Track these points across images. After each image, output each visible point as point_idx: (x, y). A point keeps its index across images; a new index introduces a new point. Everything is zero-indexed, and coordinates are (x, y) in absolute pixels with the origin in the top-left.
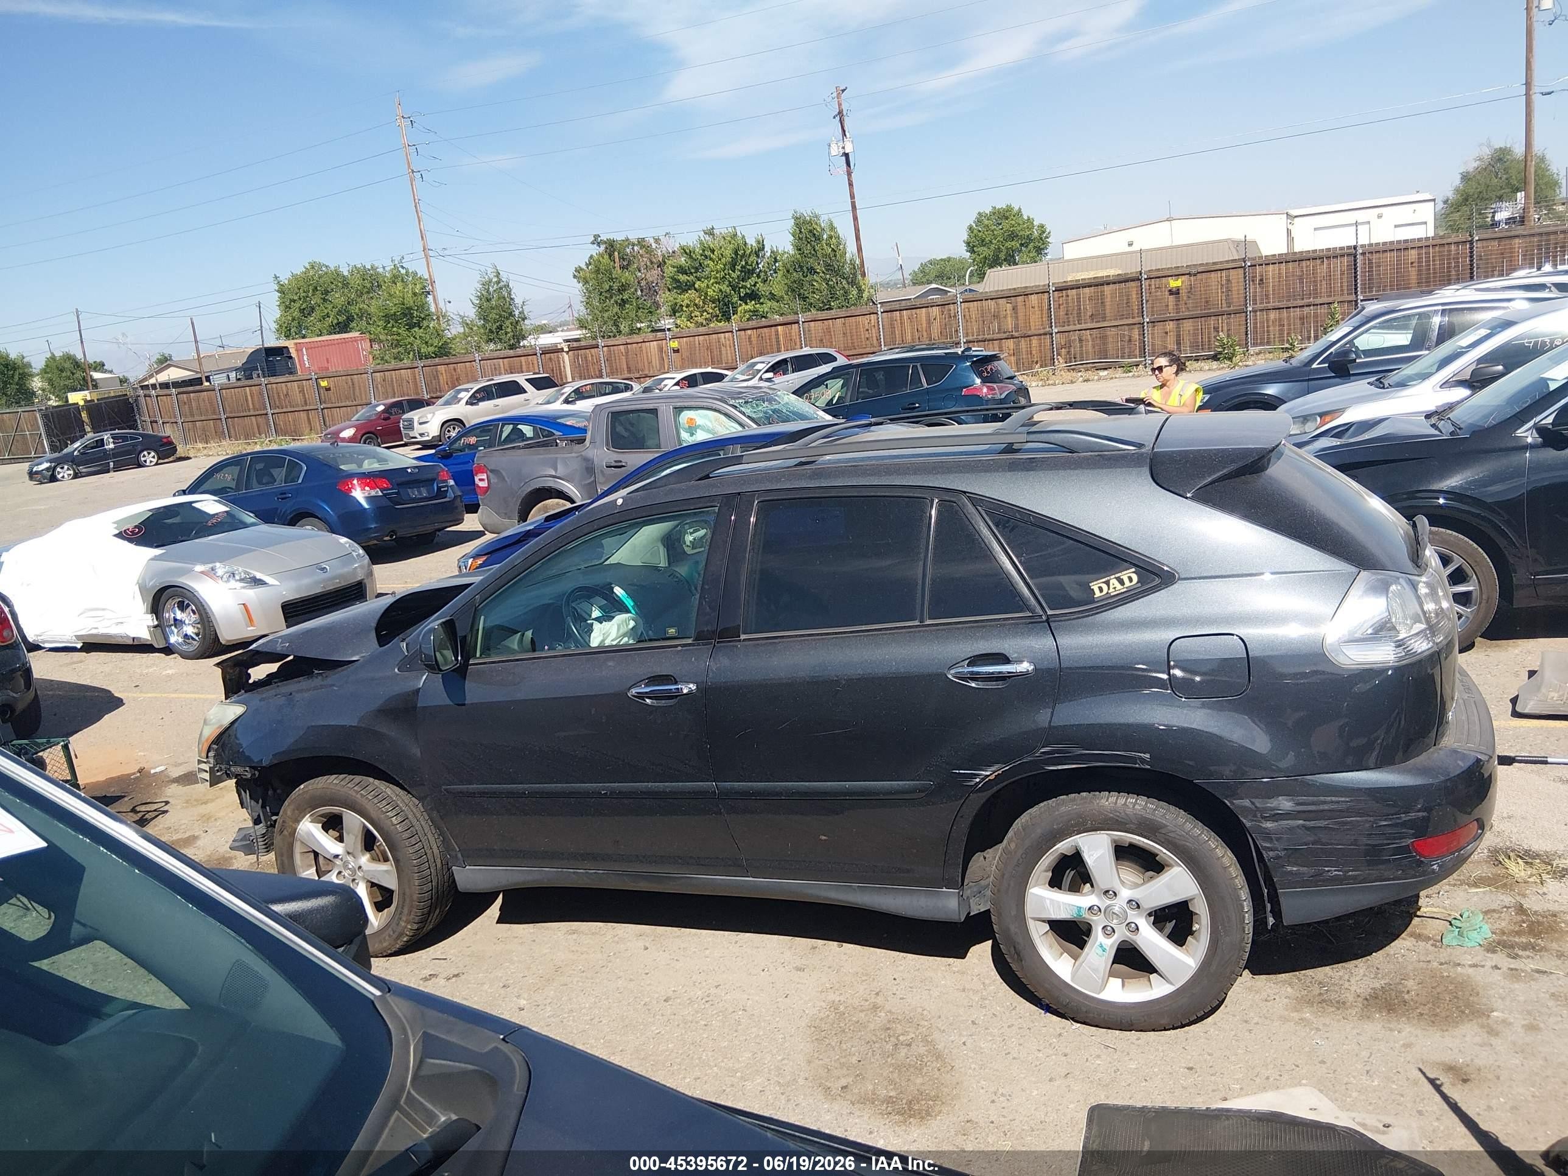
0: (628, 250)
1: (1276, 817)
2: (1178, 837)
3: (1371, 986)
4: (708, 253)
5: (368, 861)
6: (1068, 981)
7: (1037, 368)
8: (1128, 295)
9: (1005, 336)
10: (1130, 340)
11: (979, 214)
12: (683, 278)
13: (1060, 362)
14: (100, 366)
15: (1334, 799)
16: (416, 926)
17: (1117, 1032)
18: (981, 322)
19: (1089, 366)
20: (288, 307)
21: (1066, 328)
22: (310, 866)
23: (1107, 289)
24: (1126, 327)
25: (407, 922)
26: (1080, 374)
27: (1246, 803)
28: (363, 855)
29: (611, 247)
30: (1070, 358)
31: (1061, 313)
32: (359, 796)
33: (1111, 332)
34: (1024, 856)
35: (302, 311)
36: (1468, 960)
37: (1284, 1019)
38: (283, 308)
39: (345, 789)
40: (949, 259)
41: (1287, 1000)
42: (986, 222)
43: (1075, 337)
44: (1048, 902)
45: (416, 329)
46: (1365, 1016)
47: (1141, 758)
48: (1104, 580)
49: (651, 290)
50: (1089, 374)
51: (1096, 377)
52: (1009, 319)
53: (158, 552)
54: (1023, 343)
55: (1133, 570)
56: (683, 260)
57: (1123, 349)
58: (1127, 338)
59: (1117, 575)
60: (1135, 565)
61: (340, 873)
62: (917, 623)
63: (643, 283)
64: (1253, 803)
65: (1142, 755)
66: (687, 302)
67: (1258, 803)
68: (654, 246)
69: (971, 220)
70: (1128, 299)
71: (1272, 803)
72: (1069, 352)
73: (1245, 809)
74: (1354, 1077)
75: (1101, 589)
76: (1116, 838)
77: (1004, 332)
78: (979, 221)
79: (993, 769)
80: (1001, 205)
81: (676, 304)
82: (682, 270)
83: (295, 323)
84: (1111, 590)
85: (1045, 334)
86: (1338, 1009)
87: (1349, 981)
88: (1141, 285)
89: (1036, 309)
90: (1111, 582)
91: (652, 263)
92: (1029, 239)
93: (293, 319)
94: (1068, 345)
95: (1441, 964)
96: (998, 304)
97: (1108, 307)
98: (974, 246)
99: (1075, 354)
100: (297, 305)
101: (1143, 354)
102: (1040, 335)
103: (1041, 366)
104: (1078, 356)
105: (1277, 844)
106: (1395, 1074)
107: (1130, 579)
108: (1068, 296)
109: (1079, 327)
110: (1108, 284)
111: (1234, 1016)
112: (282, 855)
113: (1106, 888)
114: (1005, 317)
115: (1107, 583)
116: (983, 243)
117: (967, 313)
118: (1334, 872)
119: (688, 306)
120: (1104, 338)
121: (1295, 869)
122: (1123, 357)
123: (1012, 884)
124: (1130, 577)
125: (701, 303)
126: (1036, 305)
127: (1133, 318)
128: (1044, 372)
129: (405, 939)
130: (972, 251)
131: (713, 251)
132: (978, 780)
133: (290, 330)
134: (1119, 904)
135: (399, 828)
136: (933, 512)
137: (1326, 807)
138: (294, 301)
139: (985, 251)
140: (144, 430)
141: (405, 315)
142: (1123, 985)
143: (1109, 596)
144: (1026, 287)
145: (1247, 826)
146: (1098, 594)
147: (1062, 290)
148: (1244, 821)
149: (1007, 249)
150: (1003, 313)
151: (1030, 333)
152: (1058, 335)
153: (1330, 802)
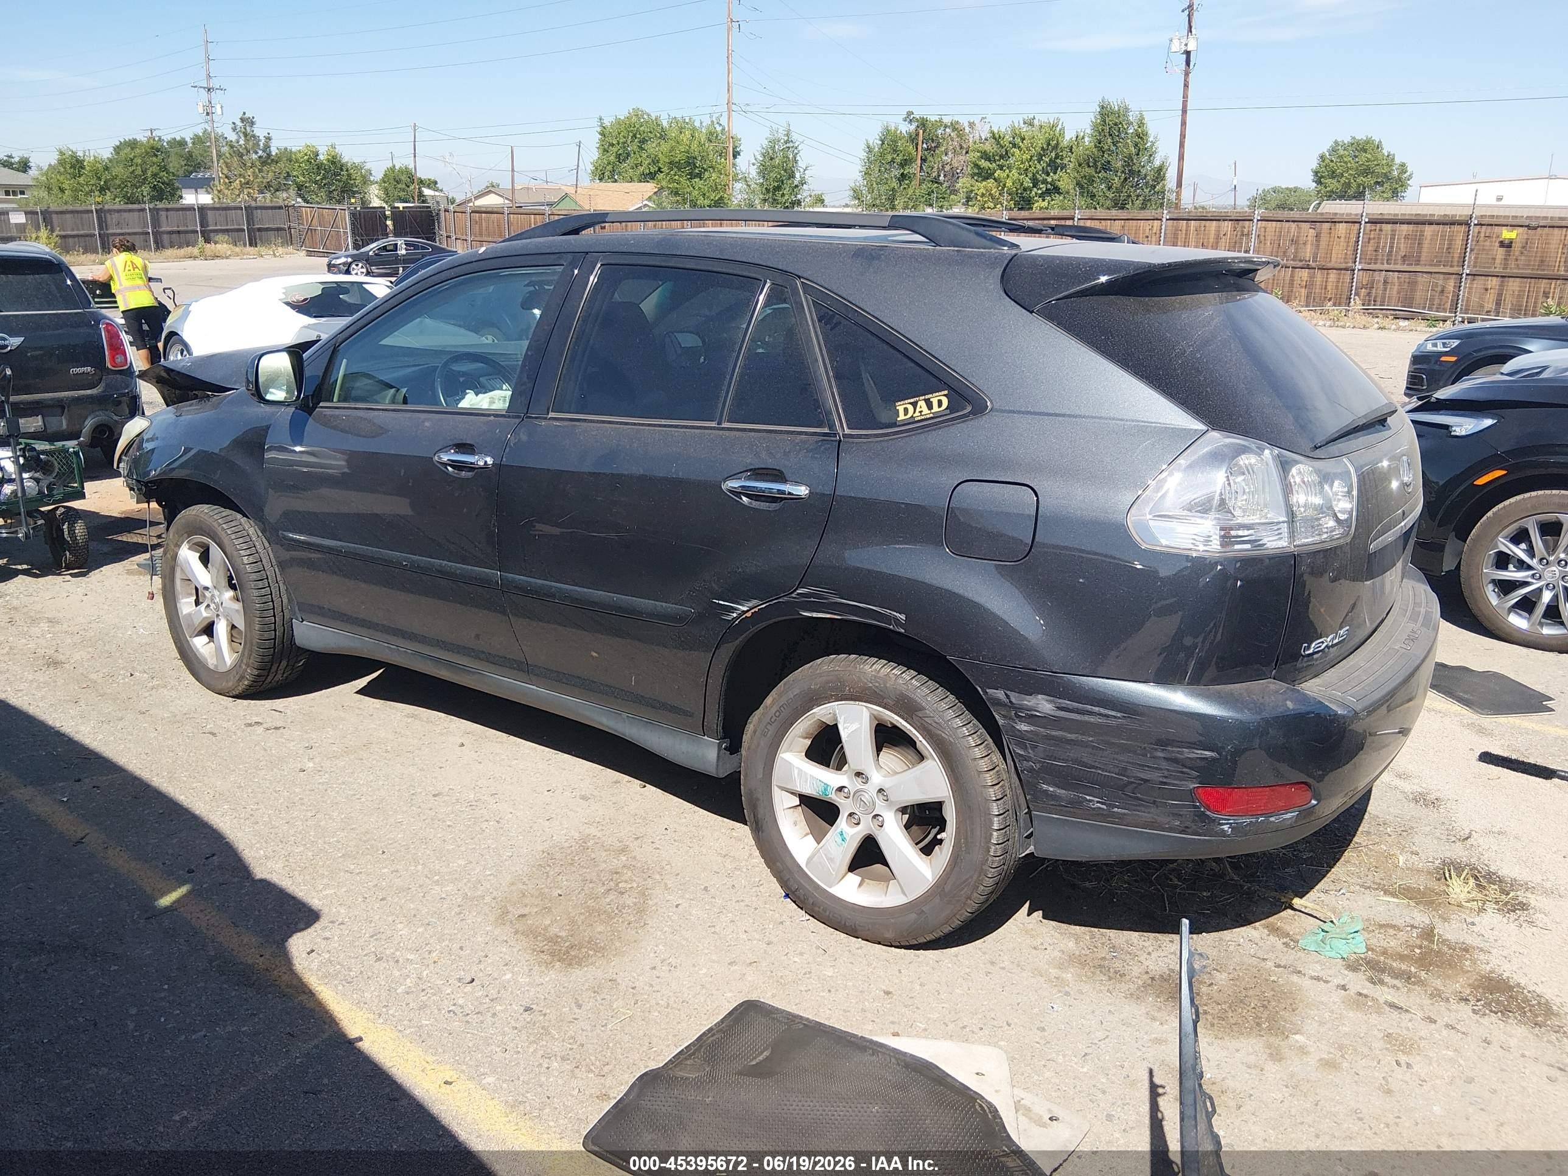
0: (940, 132)
1: (1031, 718)
2: (934, 724)
3: (1171, 967)
4: (1018, 140)
5: (230, 599)
6: (803, 866)
7: (1329, 305)
8: (1451, 240)
9: (1300, 264)
10: (1442, 291)
11: (1336, 142)
12: (984, 164)
13: (1356, 304)
14: (432, 184)
15: (1102, 710)
16: (256, 672)
17: (843, 935)
18: (1276, 246)
19: (1388, 312)
20: (606, 151)
21: (1372, 267)
22: (191, 595)
23: (1428, 230)
24: (1442, 276)
25: (248, 665)
26: (1376, 320)
27: (1000, 694)
28: (227, 591)
29: (923, 123)
30: (1370, 301)
31: (1370, 248)
32: (220, 529)
33: (1422, 279)
34: (778, 714)
35: (618, 156)
36: (1315, 969)
37: (1038, 972)
38: (601, 151)
39: (211, 520)
40: (1296, 190)
41: (1059, 954)
42: (1341, 152)
43: (1379, 277)
44: (796, 772)
45: (697, 180)
46: (1135, 997)
47: (896, 619)
48: (912, 400)
49: (954, 176)
50: (1388, 322)
51: (1394, 327)
52: (1309, 247)
53: (313, 321)
54: (1319, 276)
55: (946, 392)
56: (988, 147)
57: (1432, 300)
58: (1439, 289)
59: (927, 397)
60: (950, 388)
61: (208, 606)
62: (713, 424)
63: (947, 168)
64: (1008, 696)
65: (898, 615)
66: (982, 190)
67: (1015, 697)
68: (967, 130)
69: (1324, 148)
70: (1450, 244)
71: (1030, 701)
72: (1369, 294)
73: (998, 703)
74: (1064, 1056)
75: (906, 411)
76: (875, 713)
77: (1301, 261)
78: (1334, 150)
79: (751, 604)
80: (1361, 136)
81: (972, 191)
82: (985, 156)
83: (609, 168)
84: (917, 414)
85: (1346, 269)
86: (1110, 979)
87: (1149, 954)
88: (1469, 231)
89: (1342, 239)
90: (920, 403)
91: (961, 148)
92: (1387, 177)
93: (609, 163)
94: (1370, 286)
95: (1279, 966)
96: (1299, 228)
97: (1425, 250)
98: (1322, 177)
99: (1375, 297)
100: (615, 149)
101: (1454, 309)
102: (1341, 269)
103: (1334, 305)
104: (1379, 299)
105: (1031, 753)
106: (1116, 1066)
107: (940, 403)
108: (1381, 230)
109: (1386, 267)
110: (1431, 224)
111: (984, 953)
112: (165, 578)
113: (859, 769)
114: (1305, 244)
115: (914, 405)
116: (1333, 175)
117: (1263, 234)
118: (1095, 803)
119: (983, 195)
120: (1413, 284)
121: (1051, 789)
122: (1430, 309)
123: (762, 743)
124: (940, 400)
125: (997, 194)
126: (1343, 236)
127: (1452, 266)
128: (1335, 311)
129: (246, 683)
130: (1319, 182)
131: (1023, 139)
132: (735, 615)
133: (603, 174)
134: (871, 789)
135: (248, 568)
136: (761, 298)
137: (1092, 719)
138: (613, 145)
139: (1333, 184)
140: (441, 243)
141: (689, 164)
142: (860, 885)
143: (912, 421)
144: (1336, 214)
145: (1000, 724)
146: (902, 417)
147: (1376, 223)
148: (997, 717)
149: (1359, 186)
150: (1302, 239)
151: (1329, 265)
152: (1361, 272)
153: (1097, 715)
